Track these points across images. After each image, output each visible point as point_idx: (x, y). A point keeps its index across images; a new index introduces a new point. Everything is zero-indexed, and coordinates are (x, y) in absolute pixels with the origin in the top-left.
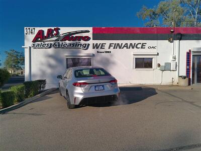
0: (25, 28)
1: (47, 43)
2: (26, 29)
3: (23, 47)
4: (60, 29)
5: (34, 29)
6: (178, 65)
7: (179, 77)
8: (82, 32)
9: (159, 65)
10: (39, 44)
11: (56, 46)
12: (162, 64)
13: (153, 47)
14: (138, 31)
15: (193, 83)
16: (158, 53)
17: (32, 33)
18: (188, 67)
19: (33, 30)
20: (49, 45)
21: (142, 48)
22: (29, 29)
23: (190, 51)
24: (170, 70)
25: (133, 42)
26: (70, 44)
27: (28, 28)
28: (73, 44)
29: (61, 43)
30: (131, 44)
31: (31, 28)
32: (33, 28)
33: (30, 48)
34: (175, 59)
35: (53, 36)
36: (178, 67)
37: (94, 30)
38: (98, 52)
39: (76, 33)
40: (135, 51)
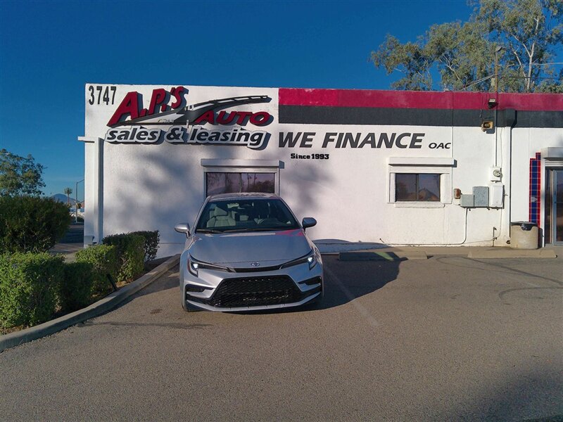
0: (88, 86)
1: (149, 128)
2: (91, 88)
3: (80, 138)
4: (187, 91)
5: (114, 89)
6: (507, 192)
7: (512, 224)
8: (251, 100)
9: (458, 194)
10: (127, 133)
11: (177, 137)
12: (467, 191)
13: (442, 145)
14: (403, 102)
15: (547, 241)
16: (455, 162)
17: (106, 100)
18: (534, 200)
19: (111, 93)
20: (157, 135)
21: (412, 146)
22: (100, 89)
23: (538, 155)
24: (488, 208)
25: (389, 130)
26: (218, 134)
27: (95, 86)
28: (225, 135)
29: (190, 129)
30: (384, 136)
31: (104, 87)
32: (110, 86)
33: (101, 142)
34: (500, 176)
35: (166, 110)
36: (507, 198)
37: (282, 95)
38: (293, 156)
39: (235, 102)
40: (396, 154)
